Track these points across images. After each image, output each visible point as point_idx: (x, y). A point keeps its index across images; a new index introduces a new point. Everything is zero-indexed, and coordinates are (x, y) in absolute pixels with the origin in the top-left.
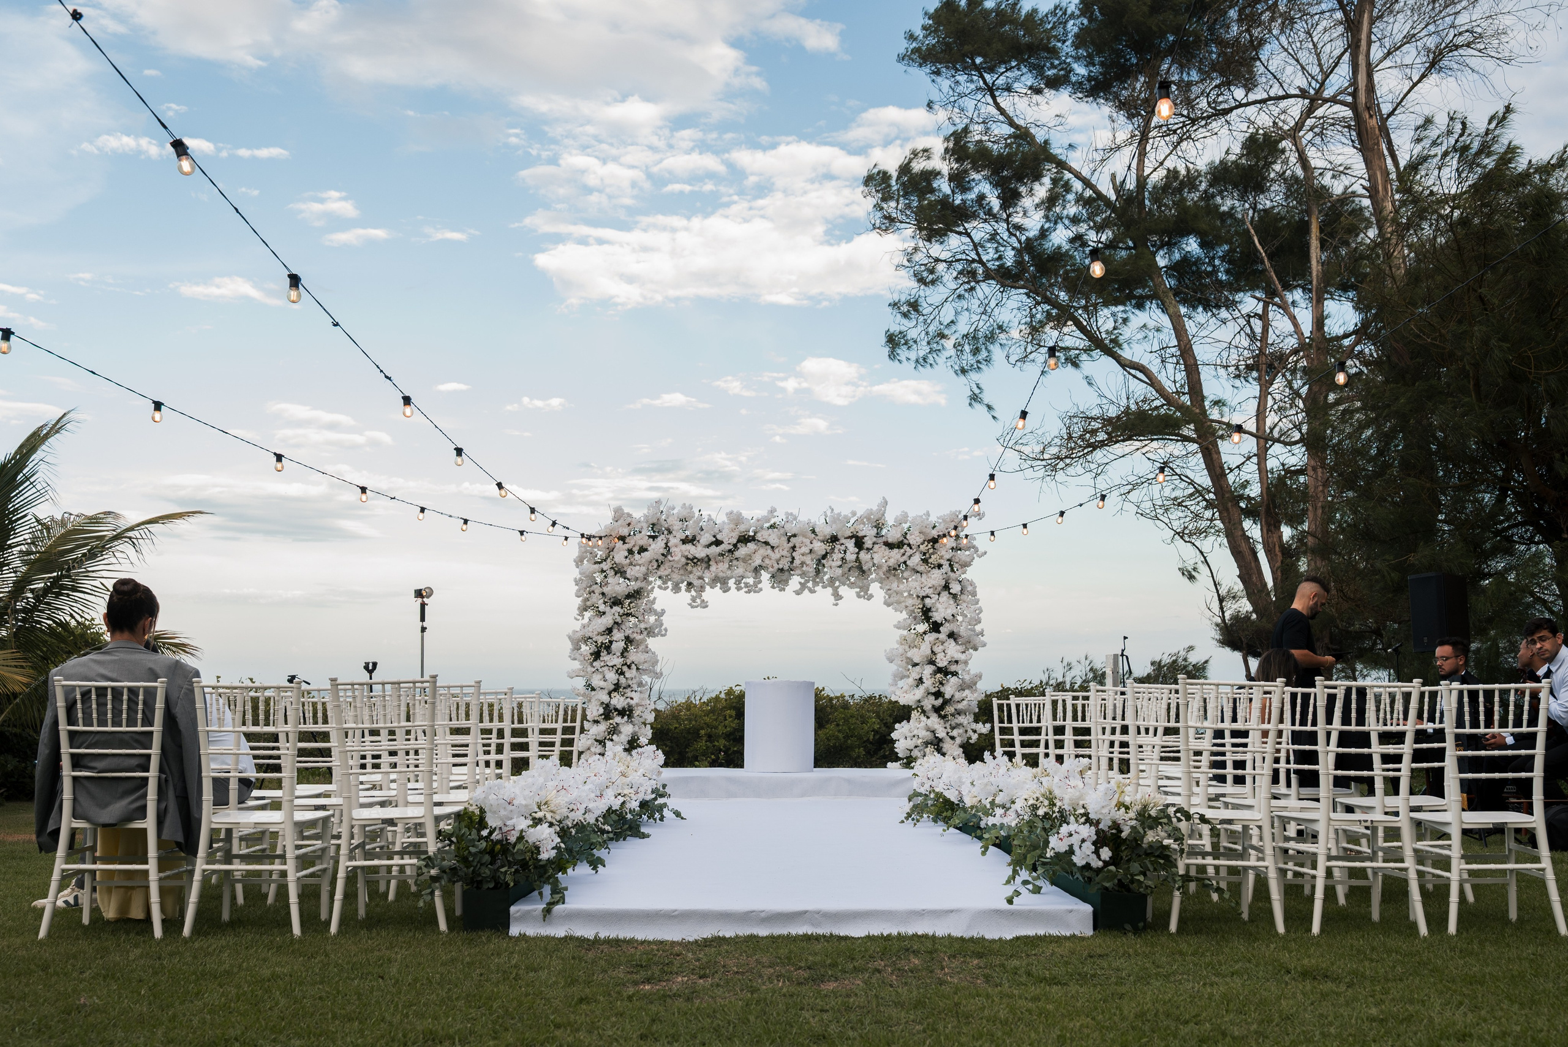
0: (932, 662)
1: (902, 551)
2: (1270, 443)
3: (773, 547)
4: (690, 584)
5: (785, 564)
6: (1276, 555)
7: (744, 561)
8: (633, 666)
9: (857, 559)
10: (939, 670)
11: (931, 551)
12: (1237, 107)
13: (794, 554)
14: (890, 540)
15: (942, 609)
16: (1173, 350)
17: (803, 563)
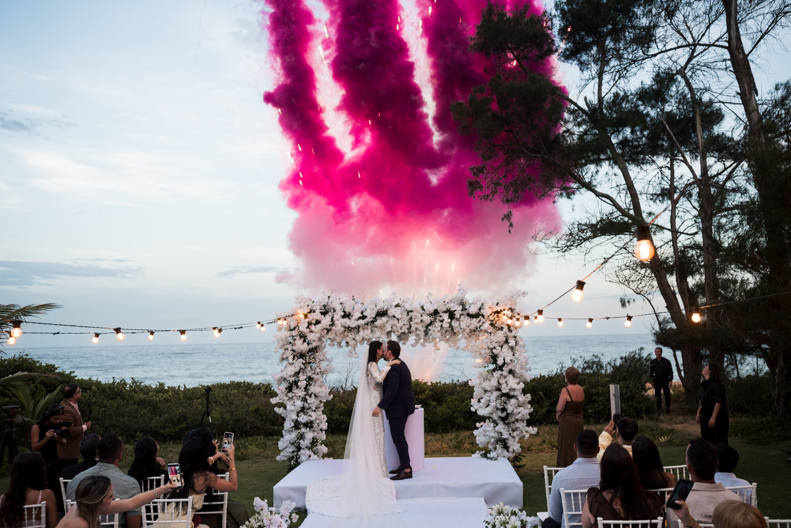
0: (499, 389)
1: (478, 319)
2: (679, 234)
3: (398, 319)
4: (347, 343)
5: (405, 329)
6: (686, 295)
7: (381, 328)
8: (313, 396)
9: (451, 326)
10: (504, 395)
11: (496, 319)
12: (659, 53)
13: (411, 323)
14: (471, 313)
15: (505, 355)
16: (624, 186)
17: (416, 329)
